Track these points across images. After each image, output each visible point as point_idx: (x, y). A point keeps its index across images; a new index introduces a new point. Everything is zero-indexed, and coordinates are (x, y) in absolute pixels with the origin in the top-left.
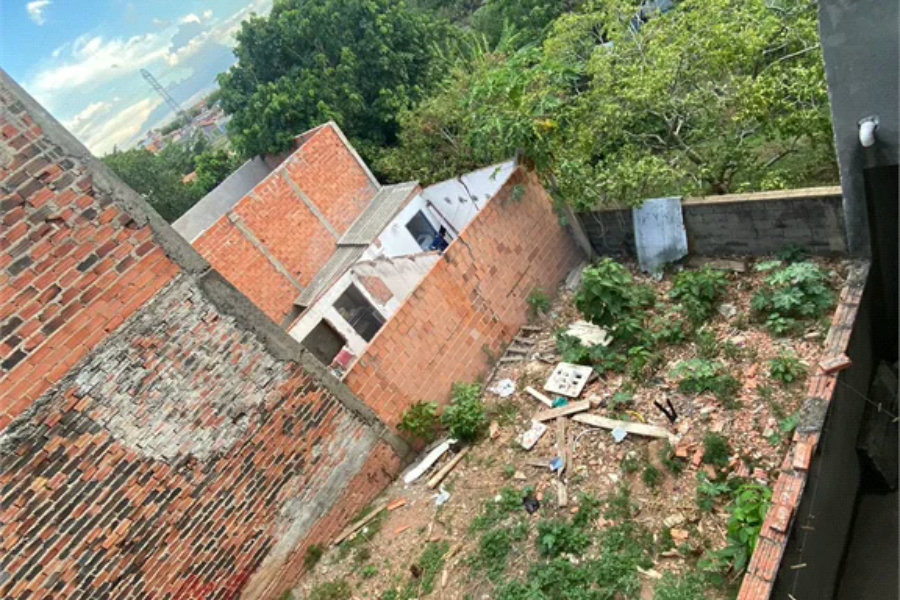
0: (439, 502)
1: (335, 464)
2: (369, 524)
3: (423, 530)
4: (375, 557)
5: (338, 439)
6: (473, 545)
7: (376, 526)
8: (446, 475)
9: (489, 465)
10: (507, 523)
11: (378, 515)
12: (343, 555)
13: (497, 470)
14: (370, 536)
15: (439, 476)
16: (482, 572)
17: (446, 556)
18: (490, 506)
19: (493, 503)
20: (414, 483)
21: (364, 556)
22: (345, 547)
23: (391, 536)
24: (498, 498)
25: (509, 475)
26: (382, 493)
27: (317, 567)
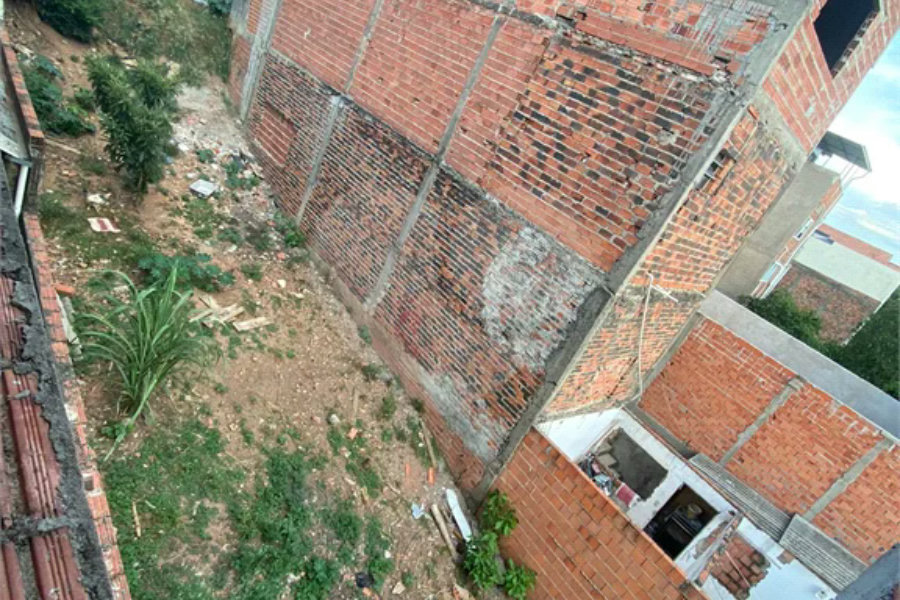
0: (414, 506)
1: (472, 420)
2: (425, 449)
3: (398, 485)
4: (395, 443)
5: (488, 422)
6: (360, 512)
7: (421, 454)
8: (437, 525)
9: (427, 568)
10: (361, 548)
11: (429, 458)
12: (410, 424)
13: (417, 571)
14: (413, 446)
15: (439, 518)
16: (334, 507)
17: (364, 490)
18: (385, 545)
19: (386, 548)
20: (444, 496)
21: (401, 436)
22: (415, 428)
23: (407, 459)
24: (388, 555)
25: (405, 578)
26: (447, 469)
27: (411, 408)
